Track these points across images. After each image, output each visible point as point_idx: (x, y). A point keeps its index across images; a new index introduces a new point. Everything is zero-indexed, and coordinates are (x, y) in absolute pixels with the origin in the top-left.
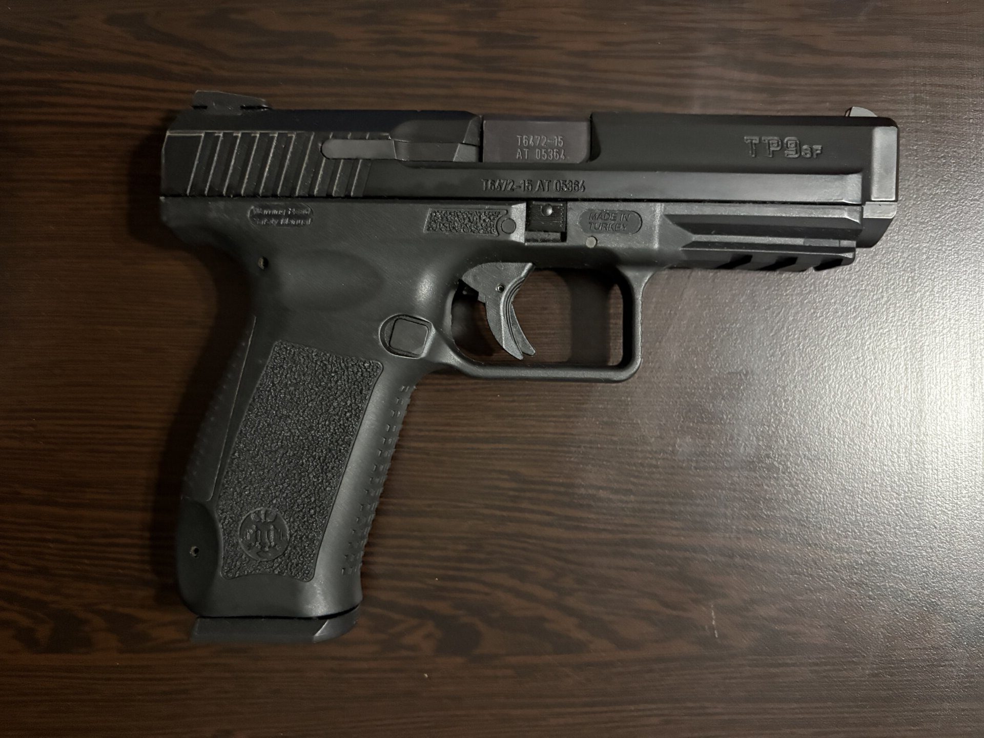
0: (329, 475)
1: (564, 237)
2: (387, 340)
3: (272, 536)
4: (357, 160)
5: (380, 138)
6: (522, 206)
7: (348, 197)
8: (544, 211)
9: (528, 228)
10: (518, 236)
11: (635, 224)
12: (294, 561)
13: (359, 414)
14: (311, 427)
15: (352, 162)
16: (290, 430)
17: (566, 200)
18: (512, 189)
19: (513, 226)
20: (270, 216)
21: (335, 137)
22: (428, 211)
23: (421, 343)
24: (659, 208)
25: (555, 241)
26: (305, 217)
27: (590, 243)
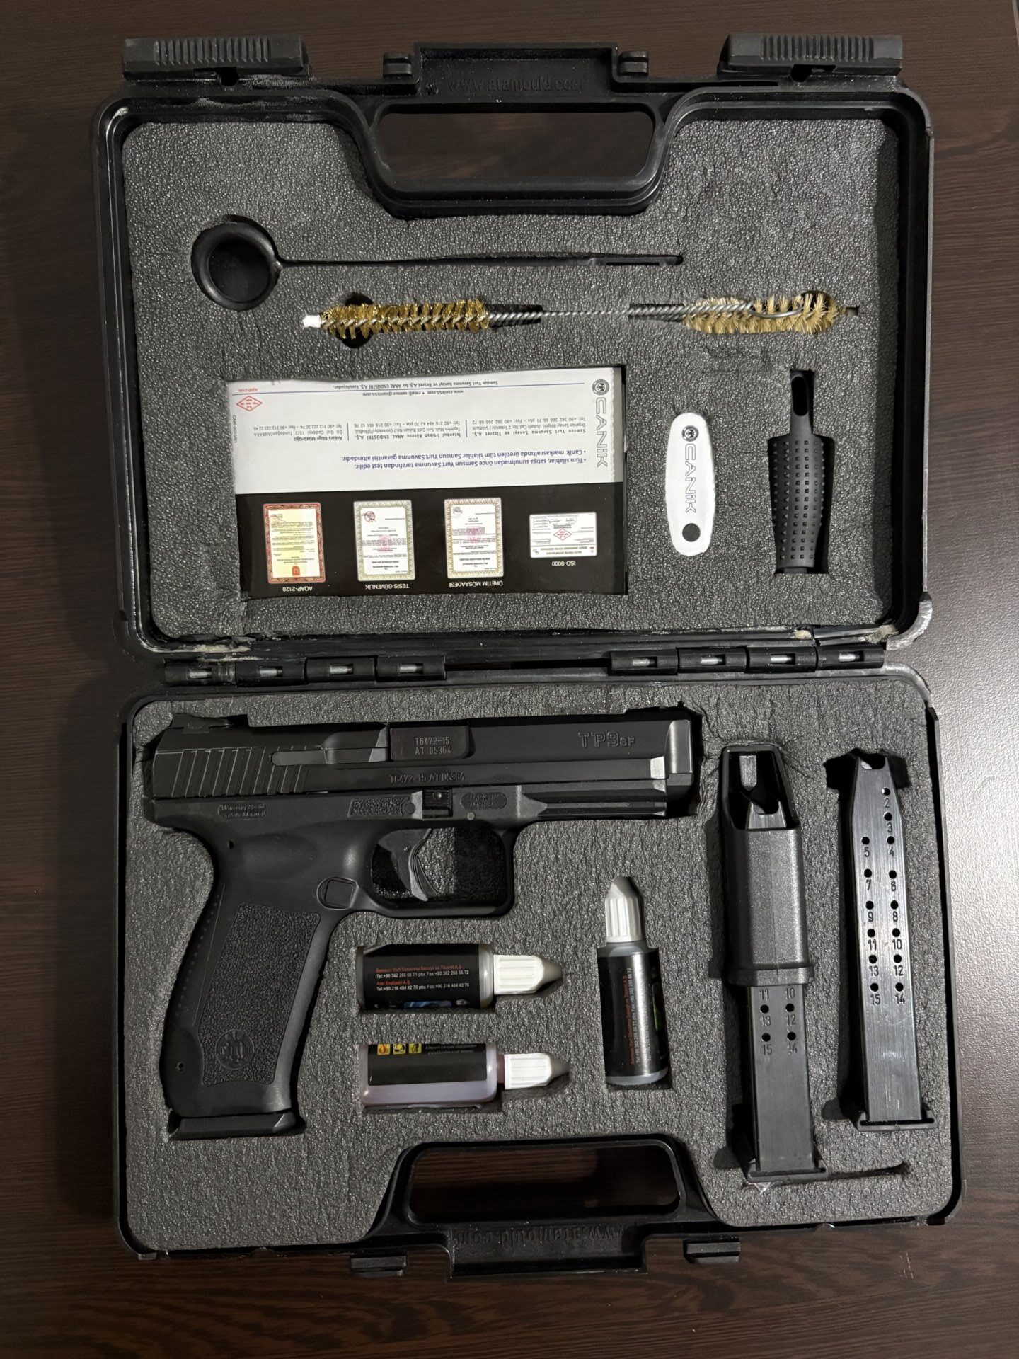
0: (283, 1002)
1: (451, 814)
2: (323, 898)
3: (241, 1051)
4: (298, 766)
5: (314, 750)
6: (420, 793)
7: (292, 793)
8: (436, 797)
9: (425, 808)
10: (418, 814)
11: (502, 802)
12: (259, 1069)
13: (304, 955)
14: (269, 967)
15: (294, 768)
16: (252, 969)
17: (450, 787)
18: (412, 781)
19: (413, 809)
20: (234, 812)
21: (281, 751)
22: (351, 801)
23: (348, 898)
24: (519, 788)
25: (445, 816)
26: (260, 811)
27: (470, 816)
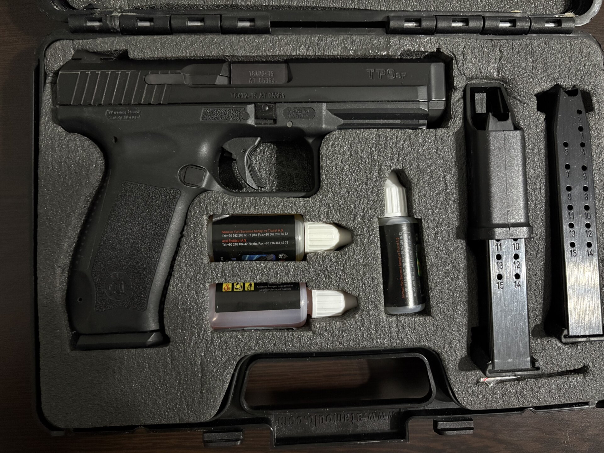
0: (153, 252)
1: (275, 121)
2: (182, 179)
3: (123, 288)
4: (164, 84)
5: (176, 73)
6: (252, 106)
7: (160, 104)
8: (265, 109)
9: (256, 118)
10: (251, 121)
11: (312, 114)
12: (136, 300)
13: (168, 219)
14: (143, 227)
15: (161, 86)
16: (131, 229)
17: (275, 103)
18: (247, 98)
19: (247, 116)
20: (118, 115)
21: (152, 73)
22: (203, 110)
23: (201, 180)
24: (324, 106)
25: (271, 124)
26: (137, 115)
27: (289, 125)
